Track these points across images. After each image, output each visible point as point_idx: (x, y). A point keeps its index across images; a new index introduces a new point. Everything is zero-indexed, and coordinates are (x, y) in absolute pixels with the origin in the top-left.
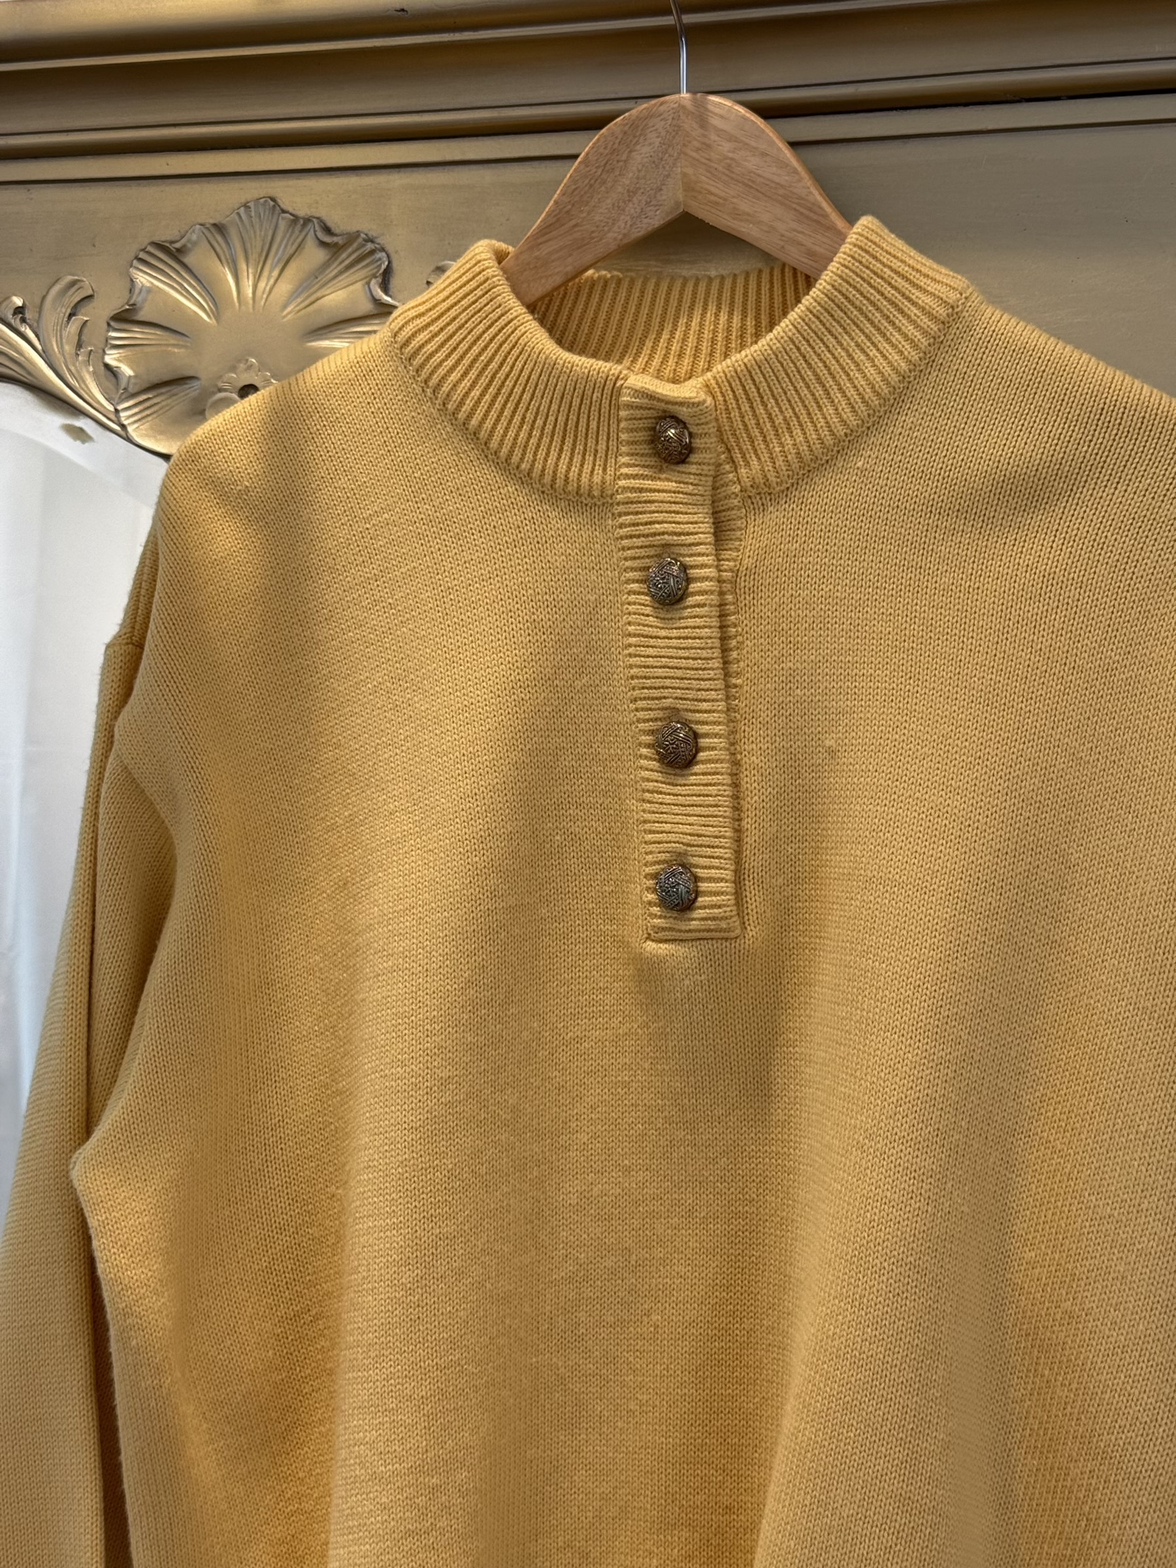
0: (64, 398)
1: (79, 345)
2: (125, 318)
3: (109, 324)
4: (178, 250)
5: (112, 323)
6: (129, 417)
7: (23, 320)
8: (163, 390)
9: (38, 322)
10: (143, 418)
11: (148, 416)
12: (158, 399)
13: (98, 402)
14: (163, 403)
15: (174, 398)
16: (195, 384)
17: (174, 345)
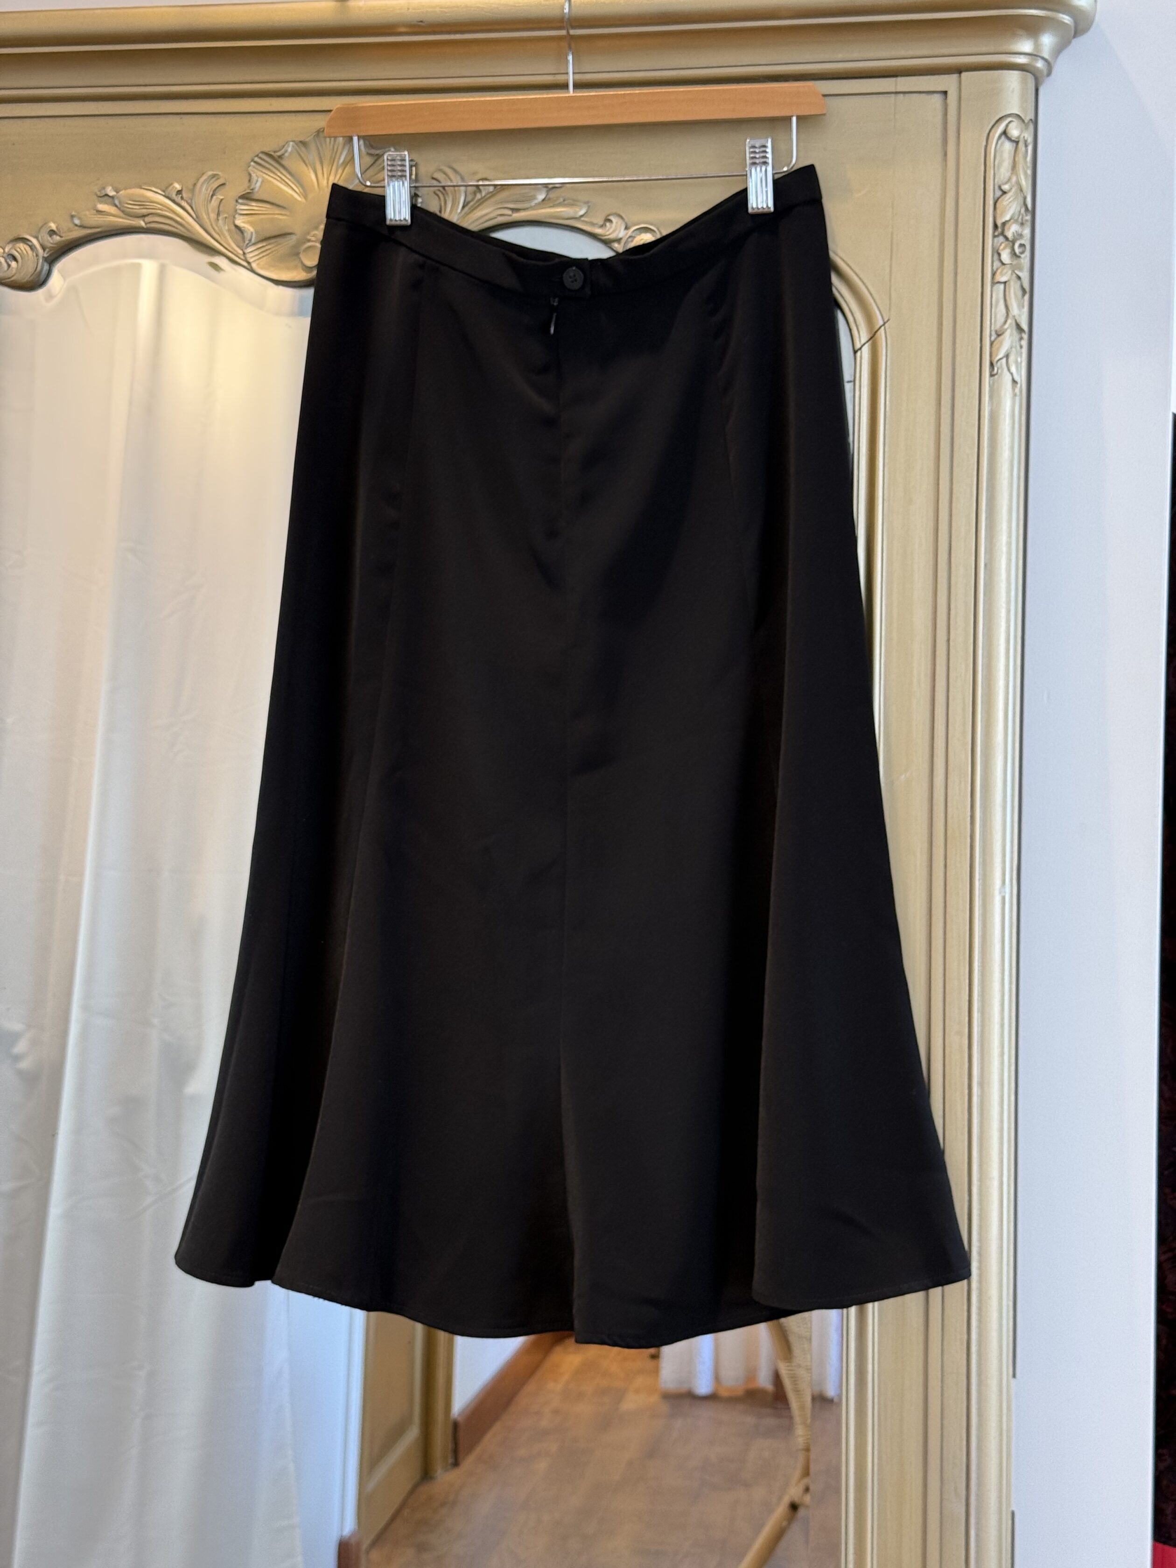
0: (211, 246)
1: (218, 215)
2: (247, 197)
3: (237, 201)
4: (280, 157)
5: (240, 201)
6: (251, 257)
7: (182, 198)
8: (273, 241)
9: (192, 200)
10: (261, 258)
11: (263, 257)
12: (270, 246)
13: (233, 248)
14: (273, 249)
15: (279, 246)
16: (294, 238)
17: (278, 214)
